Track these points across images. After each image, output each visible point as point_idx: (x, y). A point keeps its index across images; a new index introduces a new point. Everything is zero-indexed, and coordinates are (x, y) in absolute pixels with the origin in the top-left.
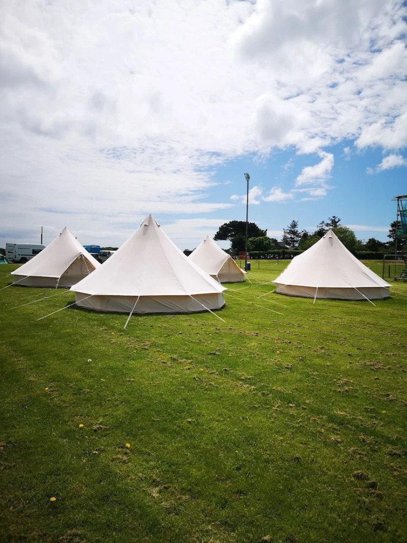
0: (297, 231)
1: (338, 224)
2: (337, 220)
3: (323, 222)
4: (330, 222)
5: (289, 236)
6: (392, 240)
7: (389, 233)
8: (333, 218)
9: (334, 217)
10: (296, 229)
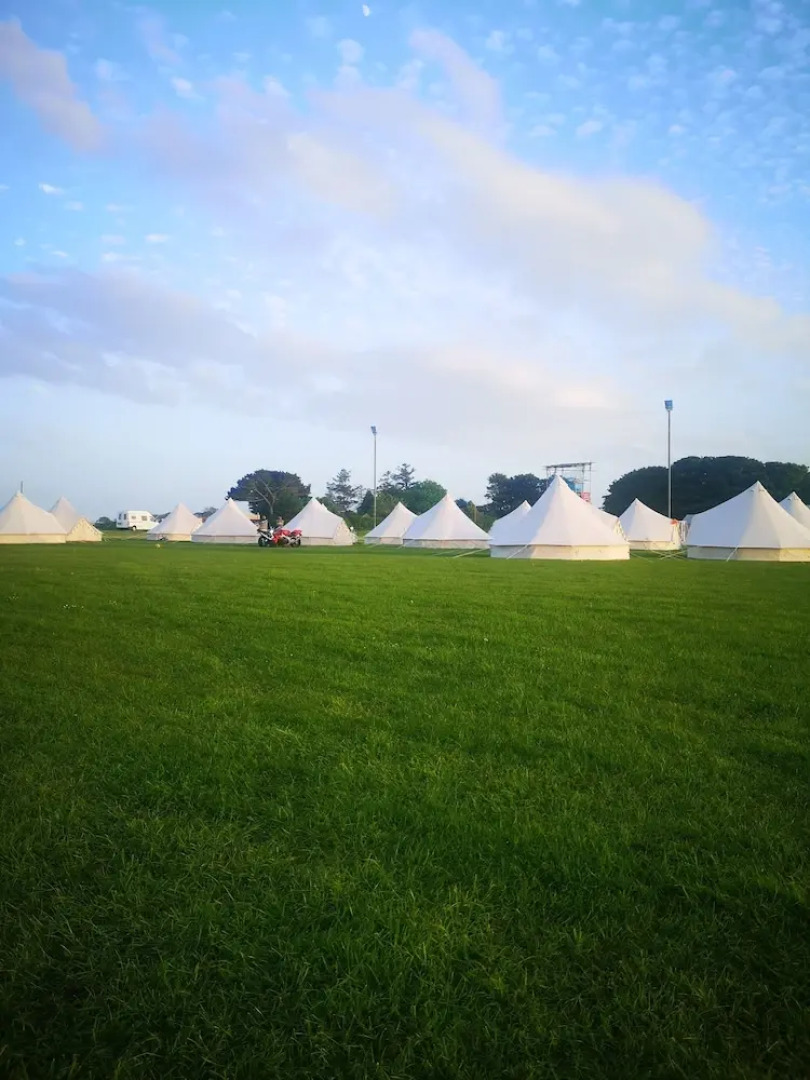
0: (350, 487)
1: (411, 476)
2: (409, 470)
3: (389, 473)
4: (398, 473)
5: (336, 495)
6: (491, 501)
7: (486, 491)
8: (404, 467)
9: (404, 465)
10: (347, 483)
